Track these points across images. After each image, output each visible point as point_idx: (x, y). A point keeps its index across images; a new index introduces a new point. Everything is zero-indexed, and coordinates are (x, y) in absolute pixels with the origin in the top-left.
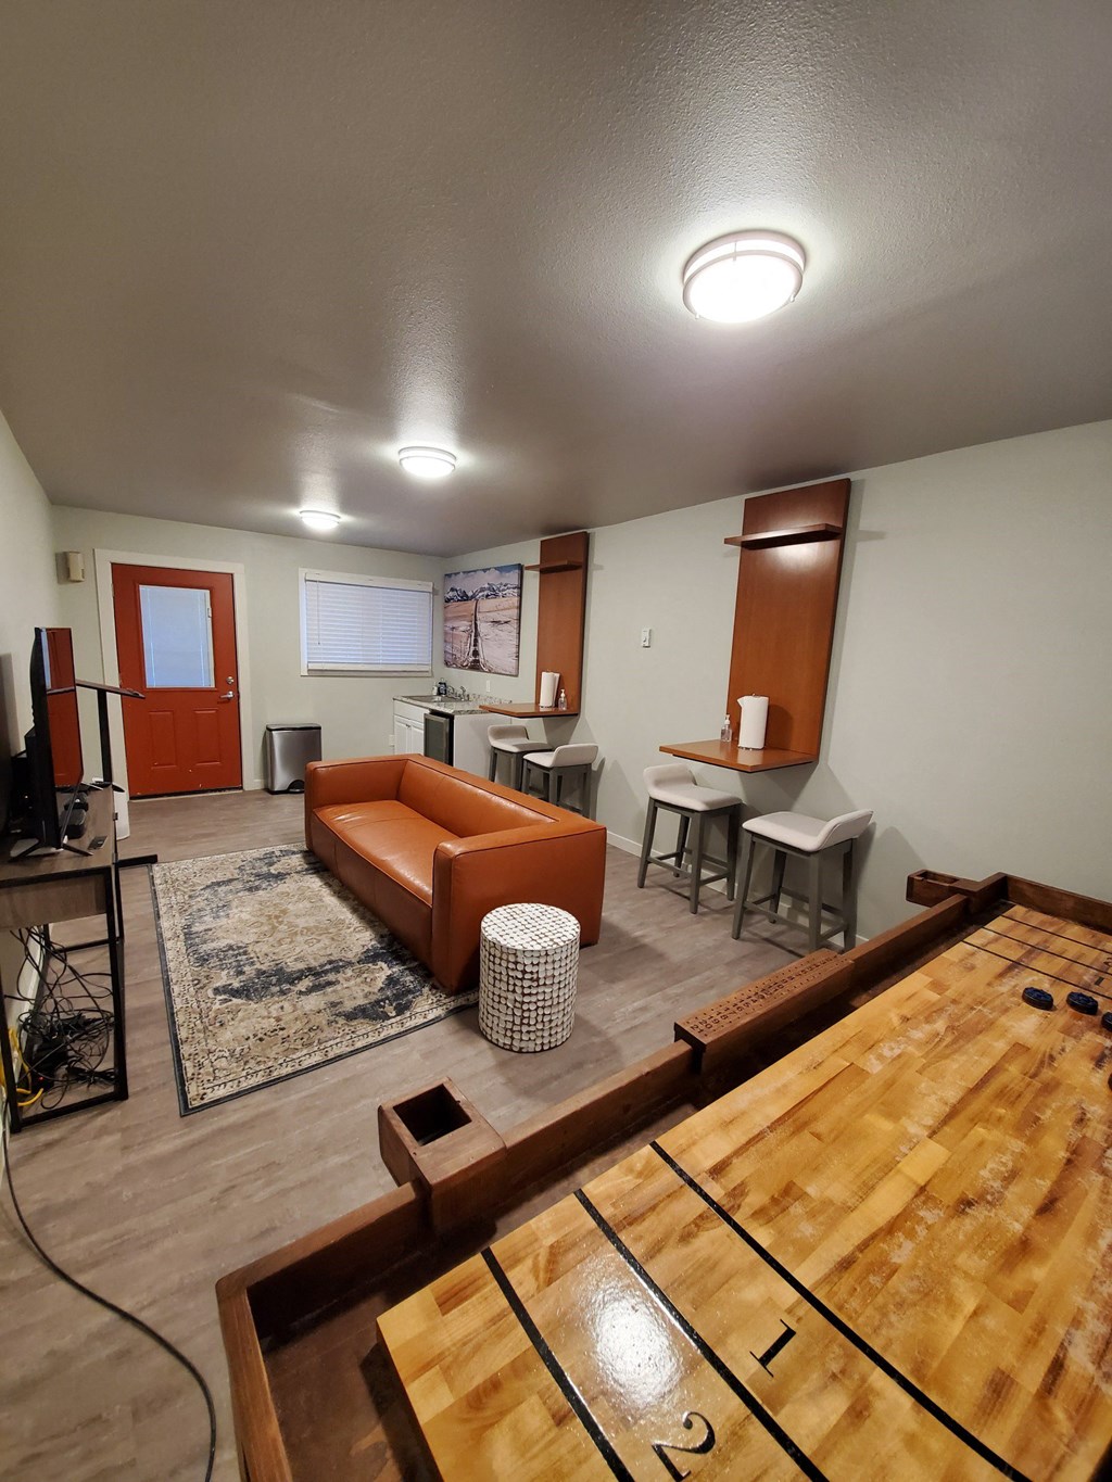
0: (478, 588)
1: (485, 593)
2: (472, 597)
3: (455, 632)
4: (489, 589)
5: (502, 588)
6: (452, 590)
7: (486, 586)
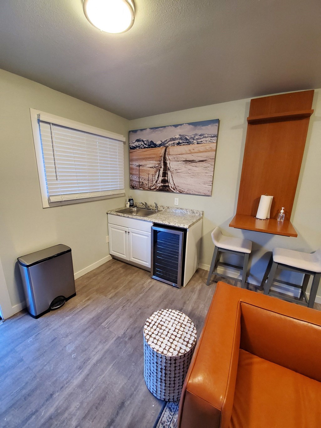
0: (168, 138)
1: (177, 141)
2: (160, 145)
3: (141, 168)
4: (181, 139)
5: (197, 137)
6: (138, 141)
7: (177, 136)
